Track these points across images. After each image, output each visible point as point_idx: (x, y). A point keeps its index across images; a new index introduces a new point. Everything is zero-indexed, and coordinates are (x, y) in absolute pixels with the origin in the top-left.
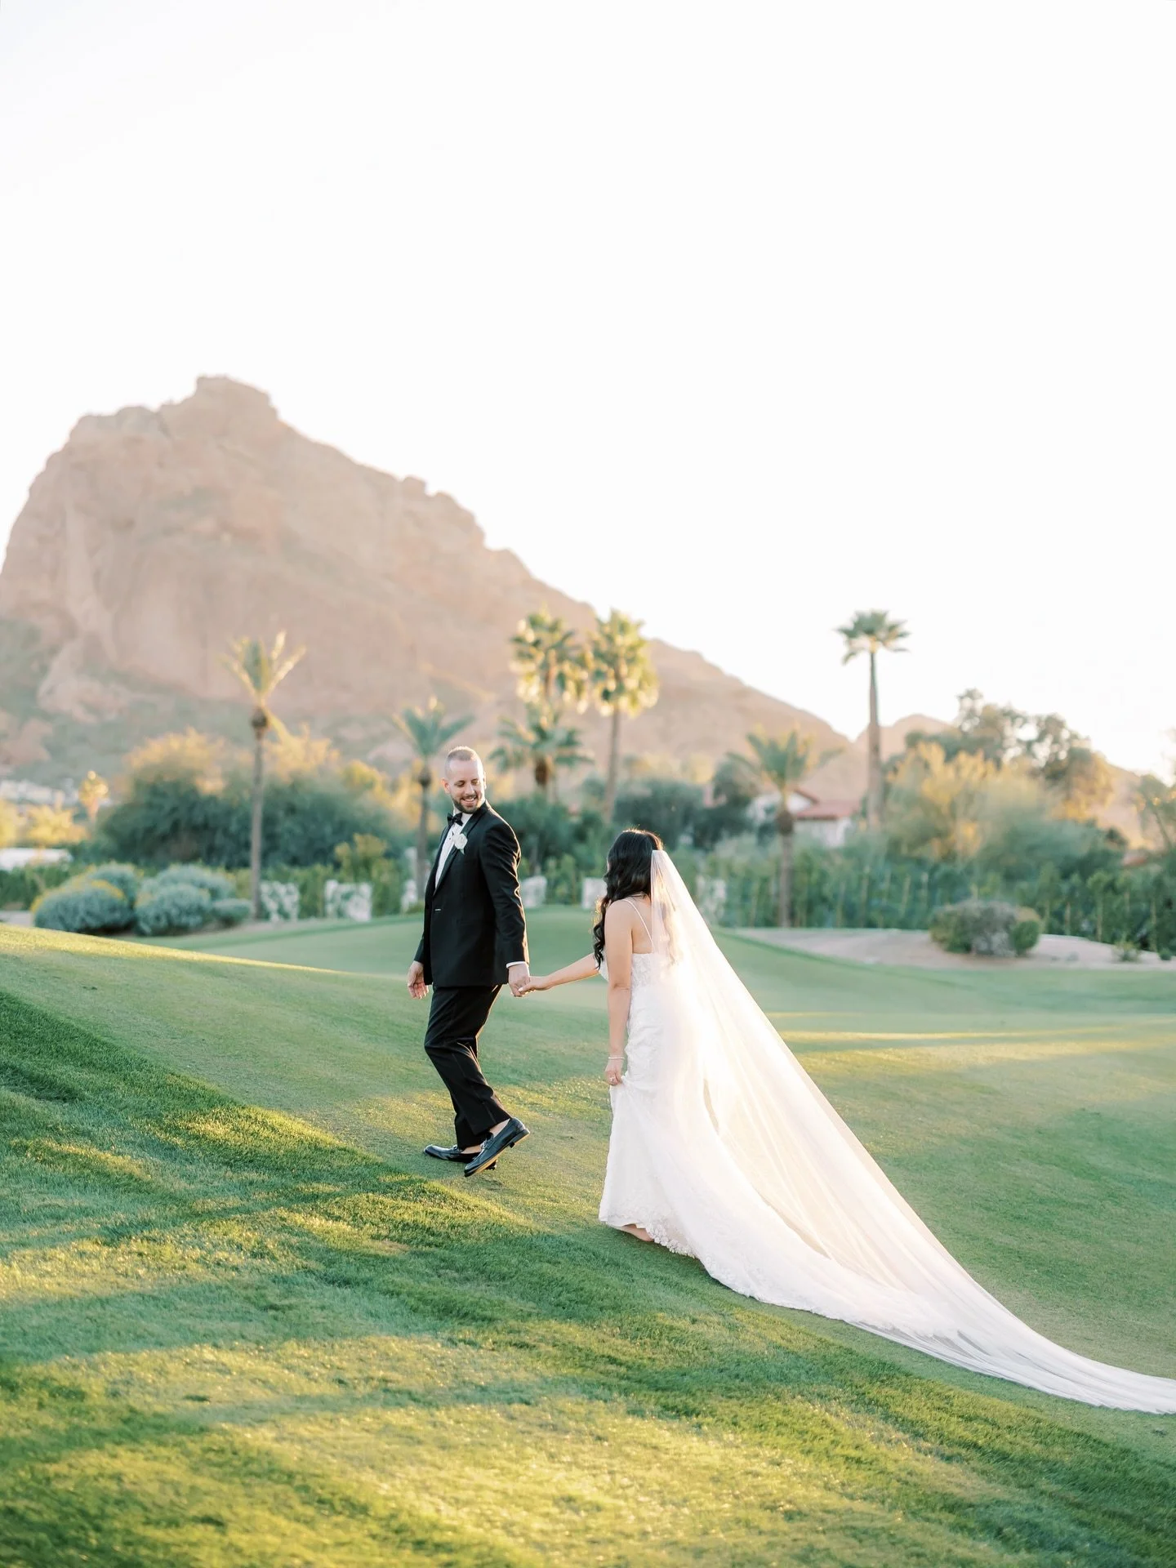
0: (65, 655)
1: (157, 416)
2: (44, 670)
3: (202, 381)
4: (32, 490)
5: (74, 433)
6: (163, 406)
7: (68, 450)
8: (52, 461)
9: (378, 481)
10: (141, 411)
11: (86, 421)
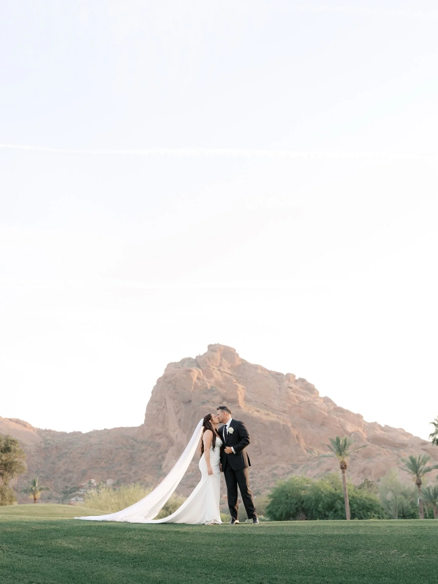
0: (170, 452)
1: (196, 361)
2: (163, 458)
3: (210, 346)
4: (153, 392)
5: (166, 370)
6: (197, 357)
7: (165, 377)
8: (159, 381)
9: (277, 376)
10: (189, 359)
11: (169, 365)
